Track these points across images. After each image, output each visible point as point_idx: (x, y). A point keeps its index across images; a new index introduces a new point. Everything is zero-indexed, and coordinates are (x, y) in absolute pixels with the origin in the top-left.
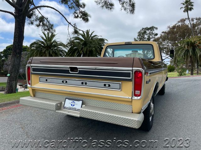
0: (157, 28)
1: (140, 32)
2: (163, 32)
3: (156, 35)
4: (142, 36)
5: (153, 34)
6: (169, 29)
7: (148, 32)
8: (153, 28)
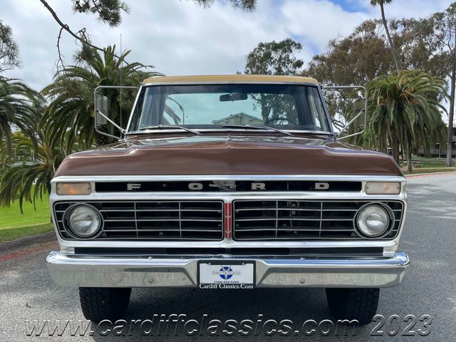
0: (299, 46)
1: (252, 55)
2: (316, 58)
3: (299, 64)
4: (258, 68)
5: (289, 61)
6: (332, 49)
7: (275, 56)
8: (289, 45)
